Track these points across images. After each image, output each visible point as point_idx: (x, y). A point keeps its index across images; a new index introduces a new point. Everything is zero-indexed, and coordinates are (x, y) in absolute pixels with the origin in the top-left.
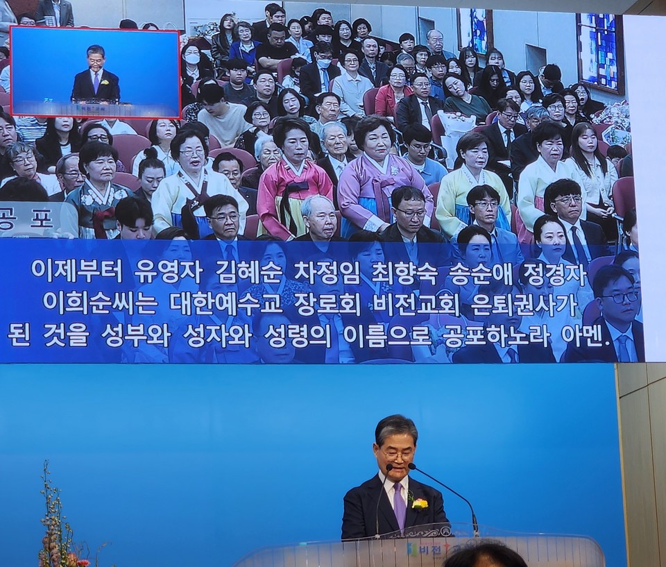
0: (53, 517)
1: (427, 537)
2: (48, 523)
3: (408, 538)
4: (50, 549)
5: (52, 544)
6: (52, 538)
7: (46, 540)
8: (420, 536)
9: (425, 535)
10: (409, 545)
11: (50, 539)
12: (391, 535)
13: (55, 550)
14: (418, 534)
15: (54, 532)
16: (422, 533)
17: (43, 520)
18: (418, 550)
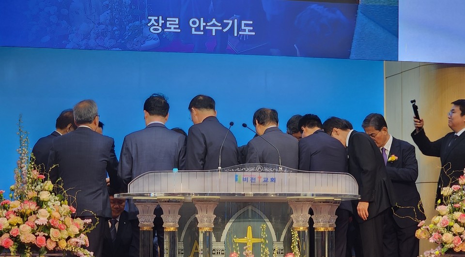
0: (24, 149)
1: (248, 171)
2: (21, 152)
3: (236, 171)
4: (21, 168)
5: (22, 165)
6: (23, 161)
7: (19, 162)
8: (244, 171)
9: (247, 170)
10: (236, 176)
11: (21, 162)
12: (226, 169)
13: (24, 169)
14: (242, 170)
15: (23, 158)
16: (245, 169)
17: (18, 150)
18: (242, 179)
